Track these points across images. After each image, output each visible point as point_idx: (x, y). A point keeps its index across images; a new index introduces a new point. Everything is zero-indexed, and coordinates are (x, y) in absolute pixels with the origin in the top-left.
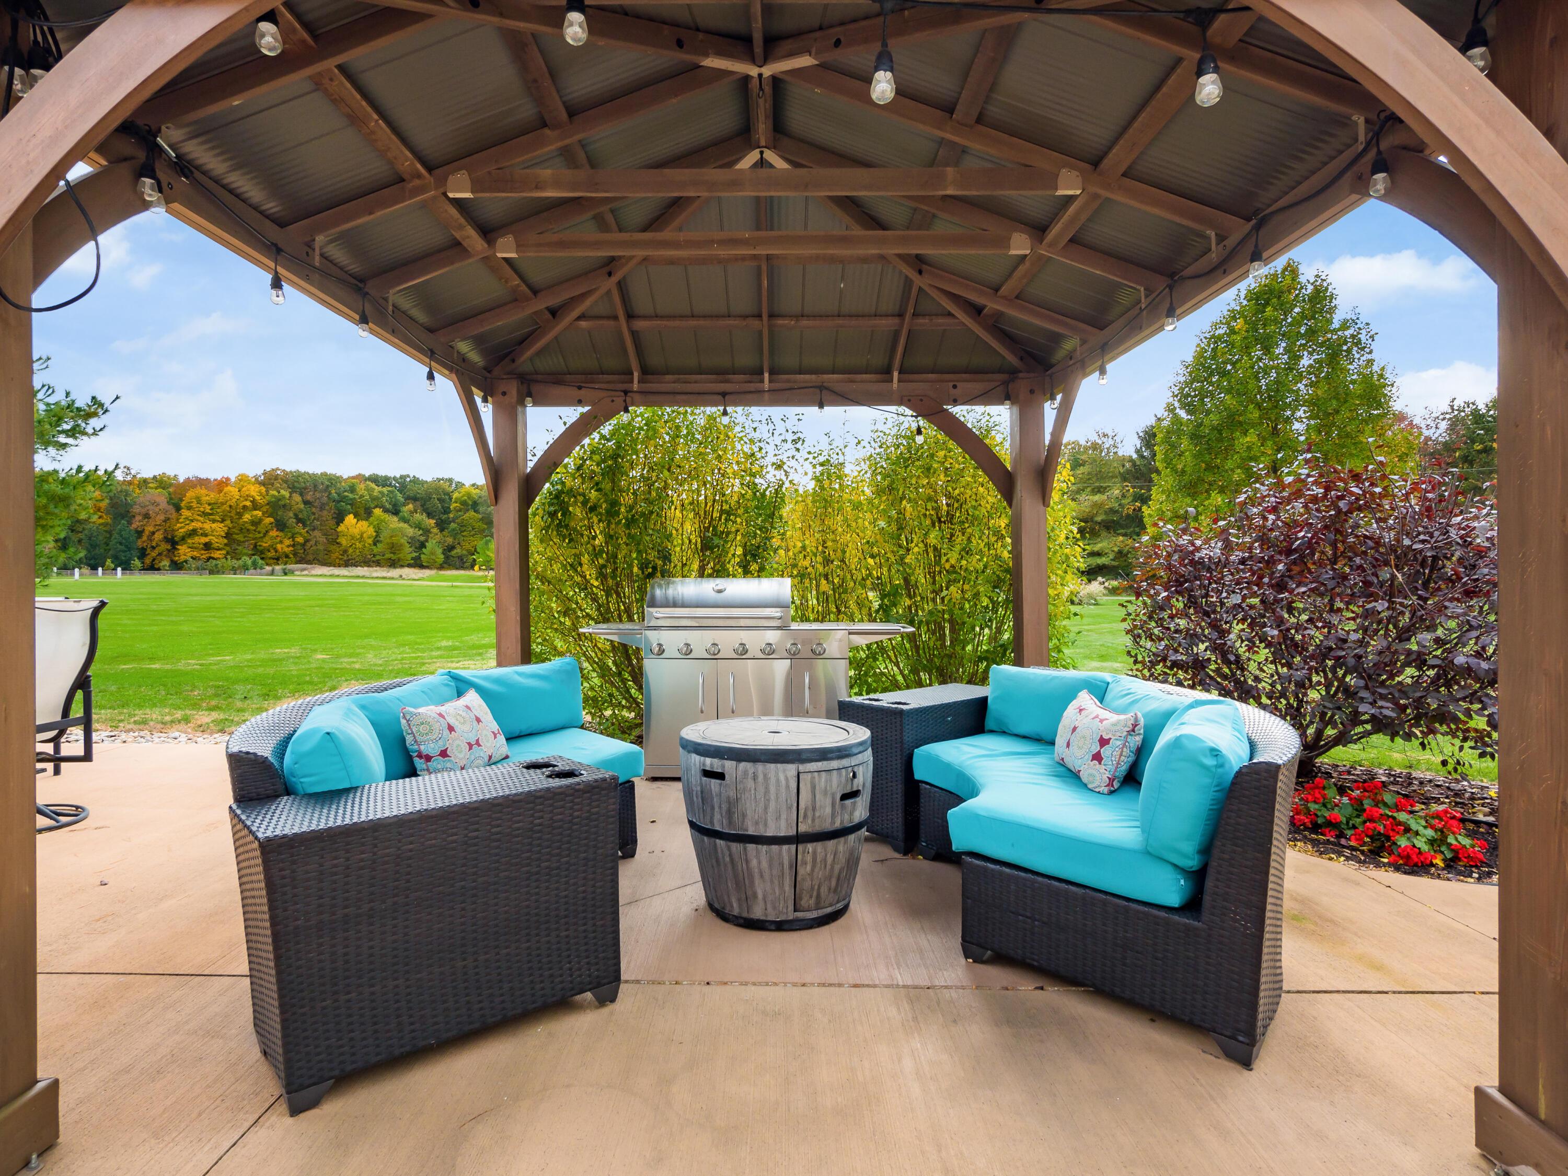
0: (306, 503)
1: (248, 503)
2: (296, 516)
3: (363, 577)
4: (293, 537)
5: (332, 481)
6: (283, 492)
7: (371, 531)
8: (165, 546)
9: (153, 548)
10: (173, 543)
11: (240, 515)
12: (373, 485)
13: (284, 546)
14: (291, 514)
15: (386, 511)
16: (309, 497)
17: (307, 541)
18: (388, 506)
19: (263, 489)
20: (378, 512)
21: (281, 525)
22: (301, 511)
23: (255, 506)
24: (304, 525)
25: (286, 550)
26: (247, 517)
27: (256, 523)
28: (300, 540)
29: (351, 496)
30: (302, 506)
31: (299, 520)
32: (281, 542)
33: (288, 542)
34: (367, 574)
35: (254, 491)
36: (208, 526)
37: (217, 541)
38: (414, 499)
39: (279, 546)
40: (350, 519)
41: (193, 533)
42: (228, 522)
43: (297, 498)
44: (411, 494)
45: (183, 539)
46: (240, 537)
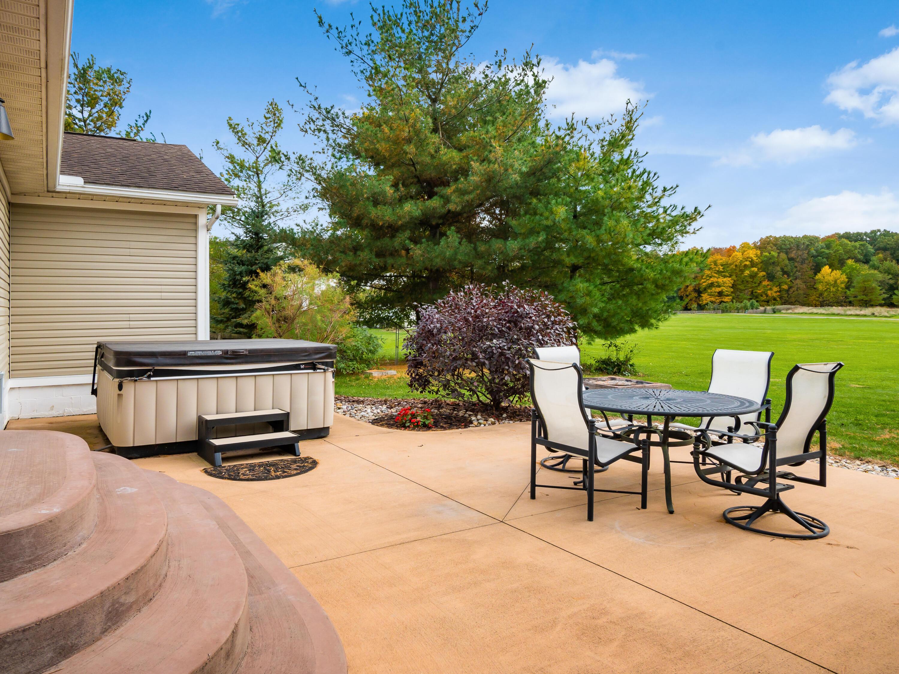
0: (790, 259)
1: (748, 263)
2: (782, 269)
3: (838, 315)
4: (780, 285)
5: (812, 240)
6: (773, 253)
7: (844, 278)
8: (694, 295)
9: (687, 296)
10: (699, 292)
11: (742, 271)
12: (846, 241)
13: (773, 292)
14: (779, 268)
15: (857, 261)
16: (792, 255)
17: (790, 288)
18: (860, 257)
19: (759, 252)
20: (850, 262)
21: (771, 277)
22: (786, 266)
23: (753, 264)
24: (789, 276)
25: (775, 295)
26: (747, 273)
27: (753, 276)
28: (785, 287)
29: (827, 251)
30: (787, 262)
31: (785, 273)
32: (771, 289)
33: (775, 289)
34: (842, 312)
35: (752, 254)
36: (721, 280)
37: (726, 290)
38: (885, 249)
39: (769, 292)
40: (826, 269)
41: (712, 285)
42: (734, 277)
43: (783, 256)
44: (882, 245)
45: (705, 289)
46: (741, 287)
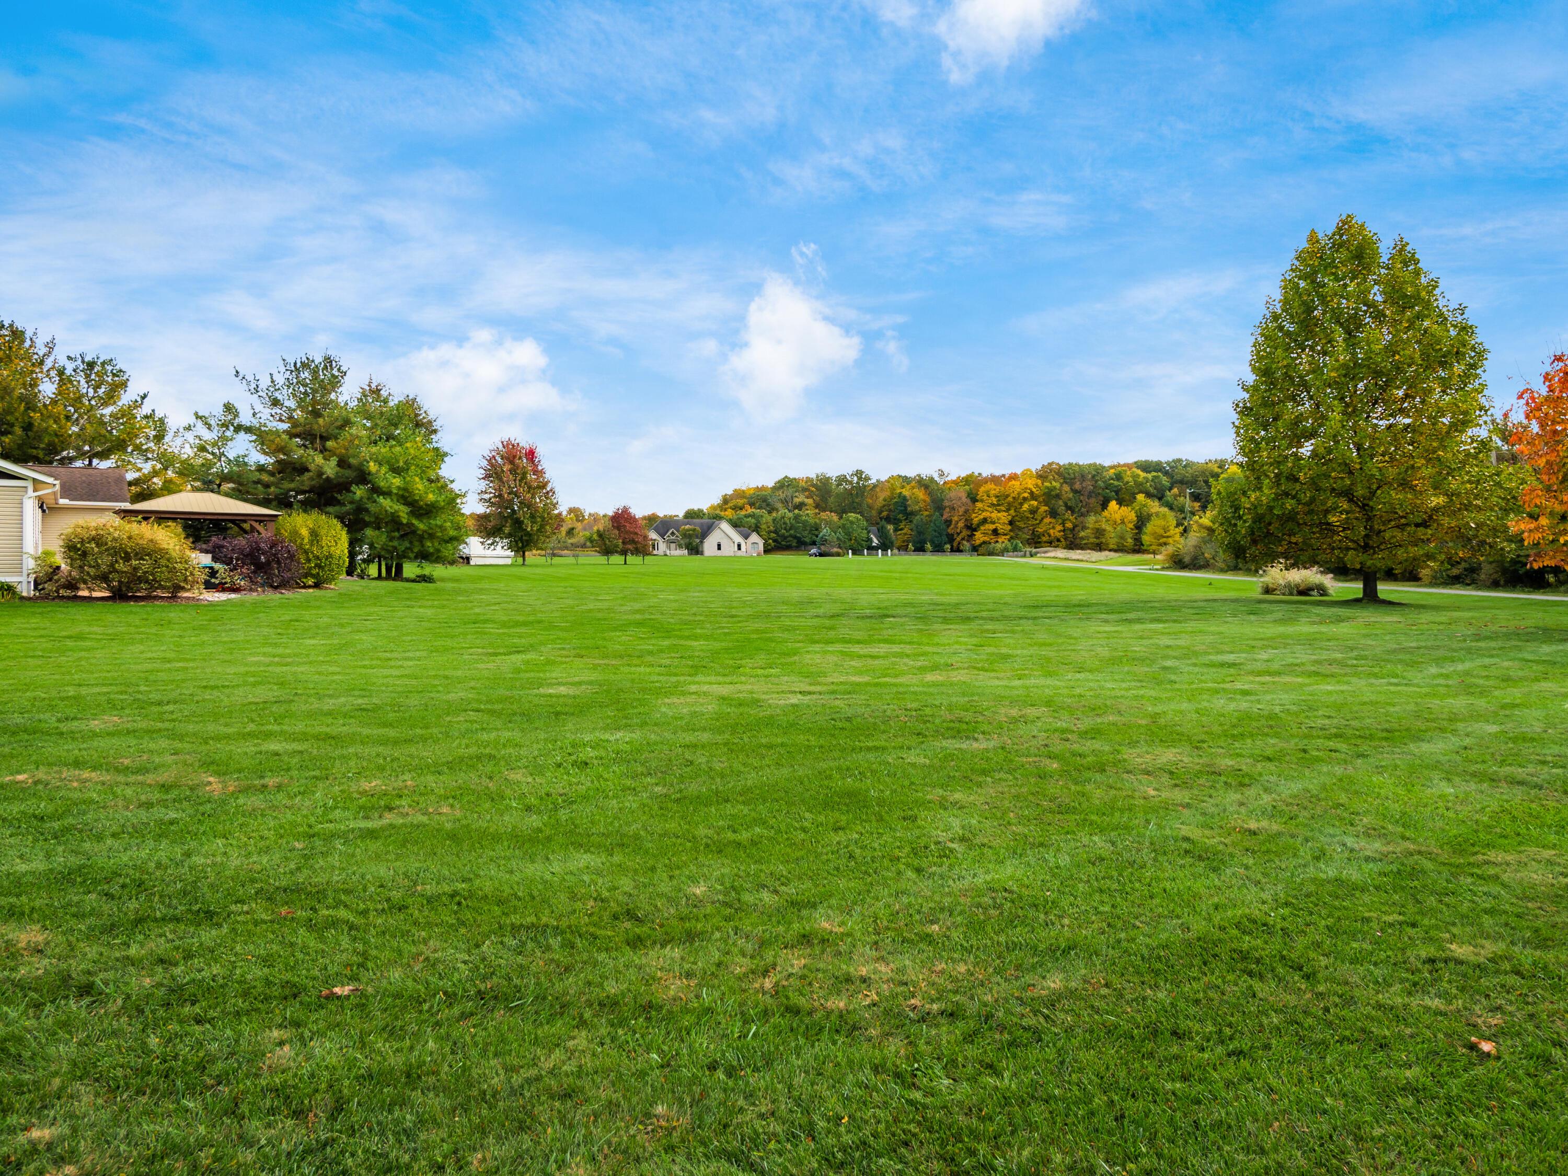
0: (1075, 491)
1: (1026, 495)
2: (1066, 505)
4: (1063, 524)
5: (1098, 470)
6: (1054, 484)
7: (1132, 516)
8: (965, 533)
9: (958, 534)
10: (972, 529)
11: (1021, 504)
12: (1139, 472)
13: (1056, 532)
14: (1061, 503)
15: (1149, 495)
16: (1077, 486)
17: (1075, 526)
18: (1151, 490)
19: (1039, 482)
20: (1141, 497)
21: (1053, 514)
22: (1070, 499)
23: (1033, 496)
24: (1073, 512)
25: (1059, 535)
26: (1026, 506)
27: (1033, 511)
28: (1069, 525)
29: (1116, 483)
30: (1071, 495)
31: (1069, 508)
32: (1053, 528)
33: (1059, 528)
35: (1030, 484)
36: (995, 515)
37: (1003, 527)
38: (1182, 482)
39: (1052, 531)
40: (1113, 505)
41: (985, 521)
42: (1012, 512)
43: (1066, 488)
44: (1178, 477)
45: (979, 525)
46: (1021, 524)
